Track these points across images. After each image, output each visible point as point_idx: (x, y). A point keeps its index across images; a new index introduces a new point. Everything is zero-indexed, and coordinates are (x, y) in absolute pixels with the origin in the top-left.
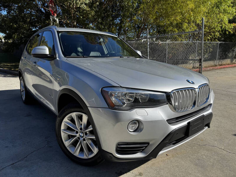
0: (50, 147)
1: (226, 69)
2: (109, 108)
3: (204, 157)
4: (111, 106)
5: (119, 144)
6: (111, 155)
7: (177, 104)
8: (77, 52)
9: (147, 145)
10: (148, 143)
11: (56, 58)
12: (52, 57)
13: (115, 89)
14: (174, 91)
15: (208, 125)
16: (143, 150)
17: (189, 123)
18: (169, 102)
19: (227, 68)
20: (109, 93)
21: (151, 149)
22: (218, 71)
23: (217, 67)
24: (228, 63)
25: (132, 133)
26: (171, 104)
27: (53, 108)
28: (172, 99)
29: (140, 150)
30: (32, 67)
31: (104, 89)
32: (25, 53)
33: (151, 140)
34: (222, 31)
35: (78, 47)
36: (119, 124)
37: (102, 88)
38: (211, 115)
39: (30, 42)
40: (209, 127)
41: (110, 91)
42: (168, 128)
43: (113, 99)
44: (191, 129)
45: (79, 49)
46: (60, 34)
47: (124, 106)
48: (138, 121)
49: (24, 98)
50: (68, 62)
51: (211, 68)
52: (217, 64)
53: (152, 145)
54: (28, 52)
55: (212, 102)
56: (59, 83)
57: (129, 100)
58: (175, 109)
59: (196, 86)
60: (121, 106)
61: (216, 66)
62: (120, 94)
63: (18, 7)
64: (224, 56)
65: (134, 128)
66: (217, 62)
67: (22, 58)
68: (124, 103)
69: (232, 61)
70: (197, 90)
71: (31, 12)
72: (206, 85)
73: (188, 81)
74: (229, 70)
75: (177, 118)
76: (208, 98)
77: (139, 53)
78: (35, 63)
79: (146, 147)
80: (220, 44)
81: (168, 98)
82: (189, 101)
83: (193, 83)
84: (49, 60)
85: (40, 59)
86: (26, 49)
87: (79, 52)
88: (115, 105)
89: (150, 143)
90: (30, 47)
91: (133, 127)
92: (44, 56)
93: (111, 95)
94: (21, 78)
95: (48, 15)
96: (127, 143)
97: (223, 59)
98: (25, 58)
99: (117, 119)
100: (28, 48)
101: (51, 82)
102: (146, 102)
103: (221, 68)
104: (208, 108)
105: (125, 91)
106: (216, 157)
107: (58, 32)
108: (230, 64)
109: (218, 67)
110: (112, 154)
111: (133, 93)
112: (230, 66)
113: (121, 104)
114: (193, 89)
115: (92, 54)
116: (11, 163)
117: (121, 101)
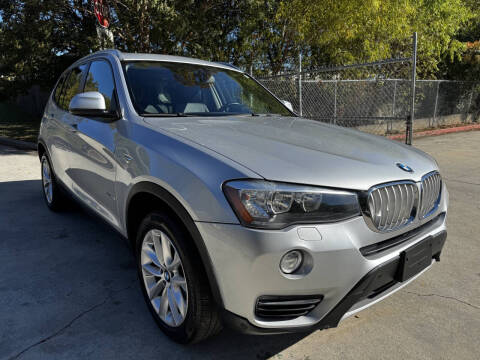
0: (117, 303)
1: (453, 135)
2: (241, 224)
3: (432, 320)
4: (246, 221)
5: (261, 299)
6: (245, 322)
7: (380, 215)
8: (156, 103)
9: (318, 300)
10: (321, 297)
11: (121, 117)
12: (111, 115)
13: (253, 184)
14: (374, 189)
15: (437, 257)
16: (310, 311)
17: (403, 254)
18: (364, 210)
19: (455, 132)
20: (241, 192)
21: (326, 309)
22: (437, 139)
23: (434, 132)
24: (456, 122)
25: (289, 277)
26: (369, 215)
27: (114, 221)
28: (370, 205)
29: (304, 311)
30: (67, 135)
31: (228, 184)
32: (51, 104)
33: (328, 291)
34: (442, 56)
35: (160, 93)
36: (262, 257)
37: (225, 183)
38: (443, 236)
39: (61, 82)
40: (438, 260)
41: (241, 188)
42: (362, 265)
43: (249, 205)
44: (407, 266)
45: (163, 98)
46: (127, 67)
47: (272, 220)
48: (302, 252)
49: (50, 198)
50: (147, 126)
51: (424, 133)
52: (435, 125)
53: (329, 299)
54: (57, 104)
55: (445, 209)
56: (129, 170)
57: (280, 208)
58: (376, 224)
59: (417, 177)
60: (266, 220)
61: (433, 128)
62: (262, 195)
63: (25, 6)
64: (448, 109)
65: (292, 266)
66: (435, 121)
67: (45, 116)
68: (271, 214)
69: (464, 118)
70: (418, 185)
71: (52, 17)
72: (435, 174)
73: (401, 167)
74: (460, 138)
75: (380, 244)
76: (438, 201)
77: (288, 105)
78: (75, 126)
79: (316, 304)
80: (441, 84)
81: (362, 202)
82: (403, 208)
83: (411, 171)
84: (105, 122)
85: (85, 119)
86: (54, 99)
87: (162, 103)
88: (253, 219)
89: (326, 296)
90: (62, 93)
91: (291, 263)
92: (94, 114)
93: (244, 196)
94: (43, 157)
95: (90, 24)
96: (280, 296)
97: (446, 114)
98: (53, 115)
99: (258, 247)
100: (57, 95)
101: (109, 166)
102: (315, 211)
103: (443, 134)
104: (438, 222)
105: (274, 188)
106: (454, 320)
107: (124, 63)
108: (461, 125)
109: (439, 131)
110: (245, 319)
111: (290, 193)
112: (461, 128)
113: (265, 215)
114: (410, 183)
115: (190, 108)
116: (40, 339)
117: (265, 208)
